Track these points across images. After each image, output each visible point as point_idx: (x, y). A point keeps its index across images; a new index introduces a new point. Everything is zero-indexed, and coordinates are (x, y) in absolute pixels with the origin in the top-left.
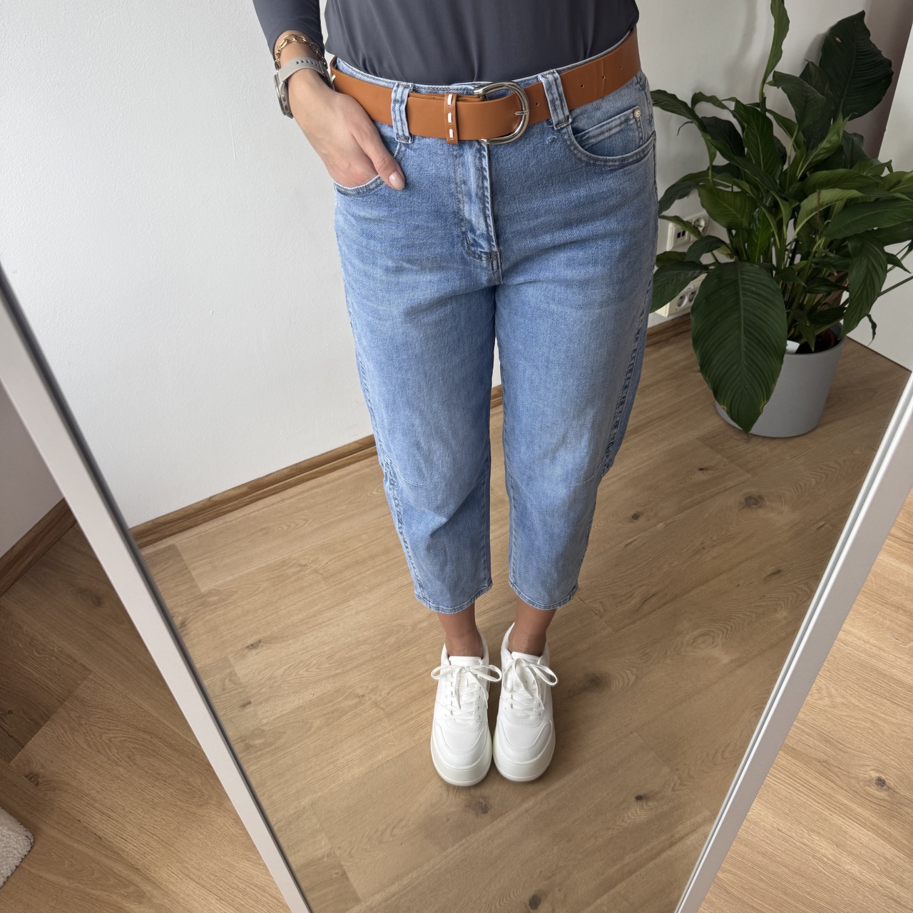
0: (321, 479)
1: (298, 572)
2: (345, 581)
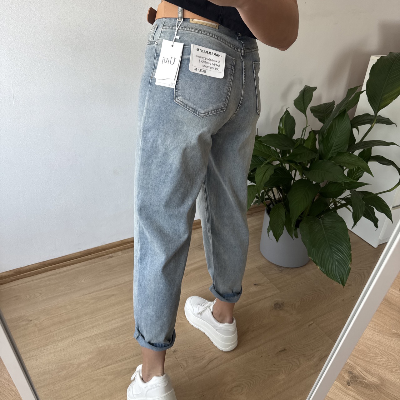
1: (26, 325)
2: (50, 333)
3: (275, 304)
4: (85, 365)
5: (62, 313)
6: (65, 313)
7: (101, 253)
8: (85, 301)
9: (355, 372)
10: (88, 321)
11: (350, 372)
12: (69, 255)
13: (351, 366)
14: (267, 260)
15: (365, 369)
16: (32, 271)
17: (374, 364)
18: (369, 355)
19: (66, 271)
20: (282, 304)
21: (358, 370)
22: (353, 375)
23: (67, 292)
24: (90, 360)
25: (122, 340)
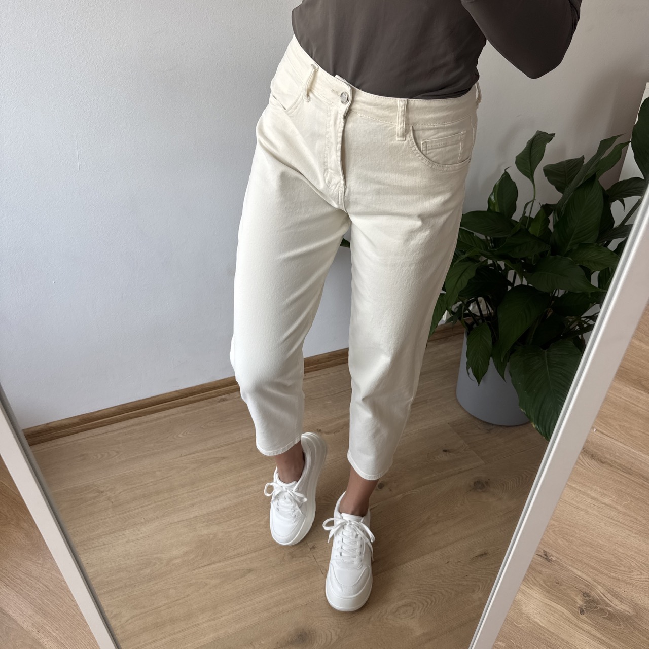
0: (143, 419)
1: (95, 498)
2: (129, 511)
3: (475, 483)
4: (178, 561)
5: (148, 482)
6: (152, 482)
7: (209, 394)
8: (182, 465)
9: (593, 594)
10: (185, 495)
11: (586, 594)
12: (161, 395)
13: (588, 585)
14: (466, 412)
15: (610, 590)
16: (106, 418)
17: (626, 583)
18: (619, 568)
19: (157, 419)
20: (487, 483)
21: (599, 592)
22: (590, 598)
23: (156, 451)
24: (186, 554)
25: (235, 527)
